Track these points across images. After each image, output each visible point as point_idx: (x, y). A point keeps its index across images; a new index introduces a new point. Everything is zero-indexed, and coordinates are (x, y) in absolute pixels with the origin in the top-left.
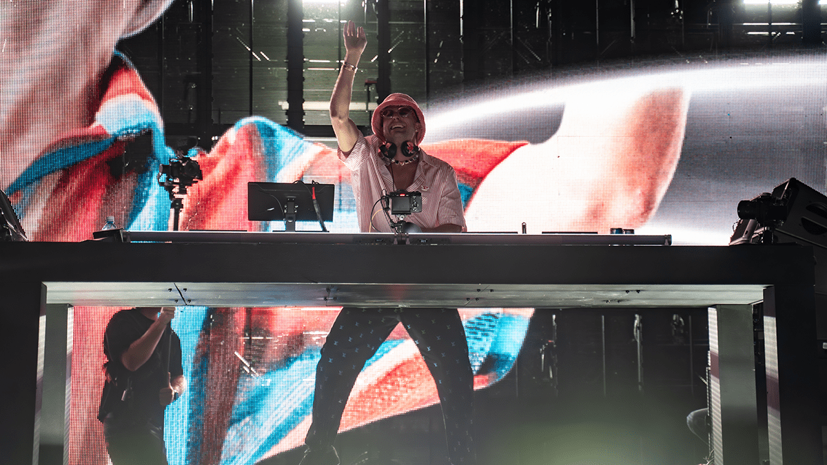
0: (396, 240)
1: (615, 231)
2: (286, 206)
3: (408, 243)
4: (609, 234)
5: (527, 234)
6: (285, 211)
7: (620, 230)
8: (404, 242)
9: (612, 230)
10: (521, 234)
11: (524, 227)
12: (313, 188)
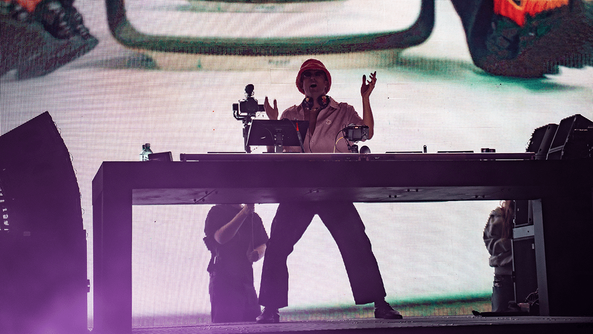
0: (360, 158)
1: (485, 150)
2: (275, 136)
3: (367, 160)
4: (480, 152)
5: (428, 153)
6: (275, 139)
7: (488, 150)
8: (365, 159)
9: (483, 150)
10: (423, 153)
11: (425, 148)
12: (297, 123)
